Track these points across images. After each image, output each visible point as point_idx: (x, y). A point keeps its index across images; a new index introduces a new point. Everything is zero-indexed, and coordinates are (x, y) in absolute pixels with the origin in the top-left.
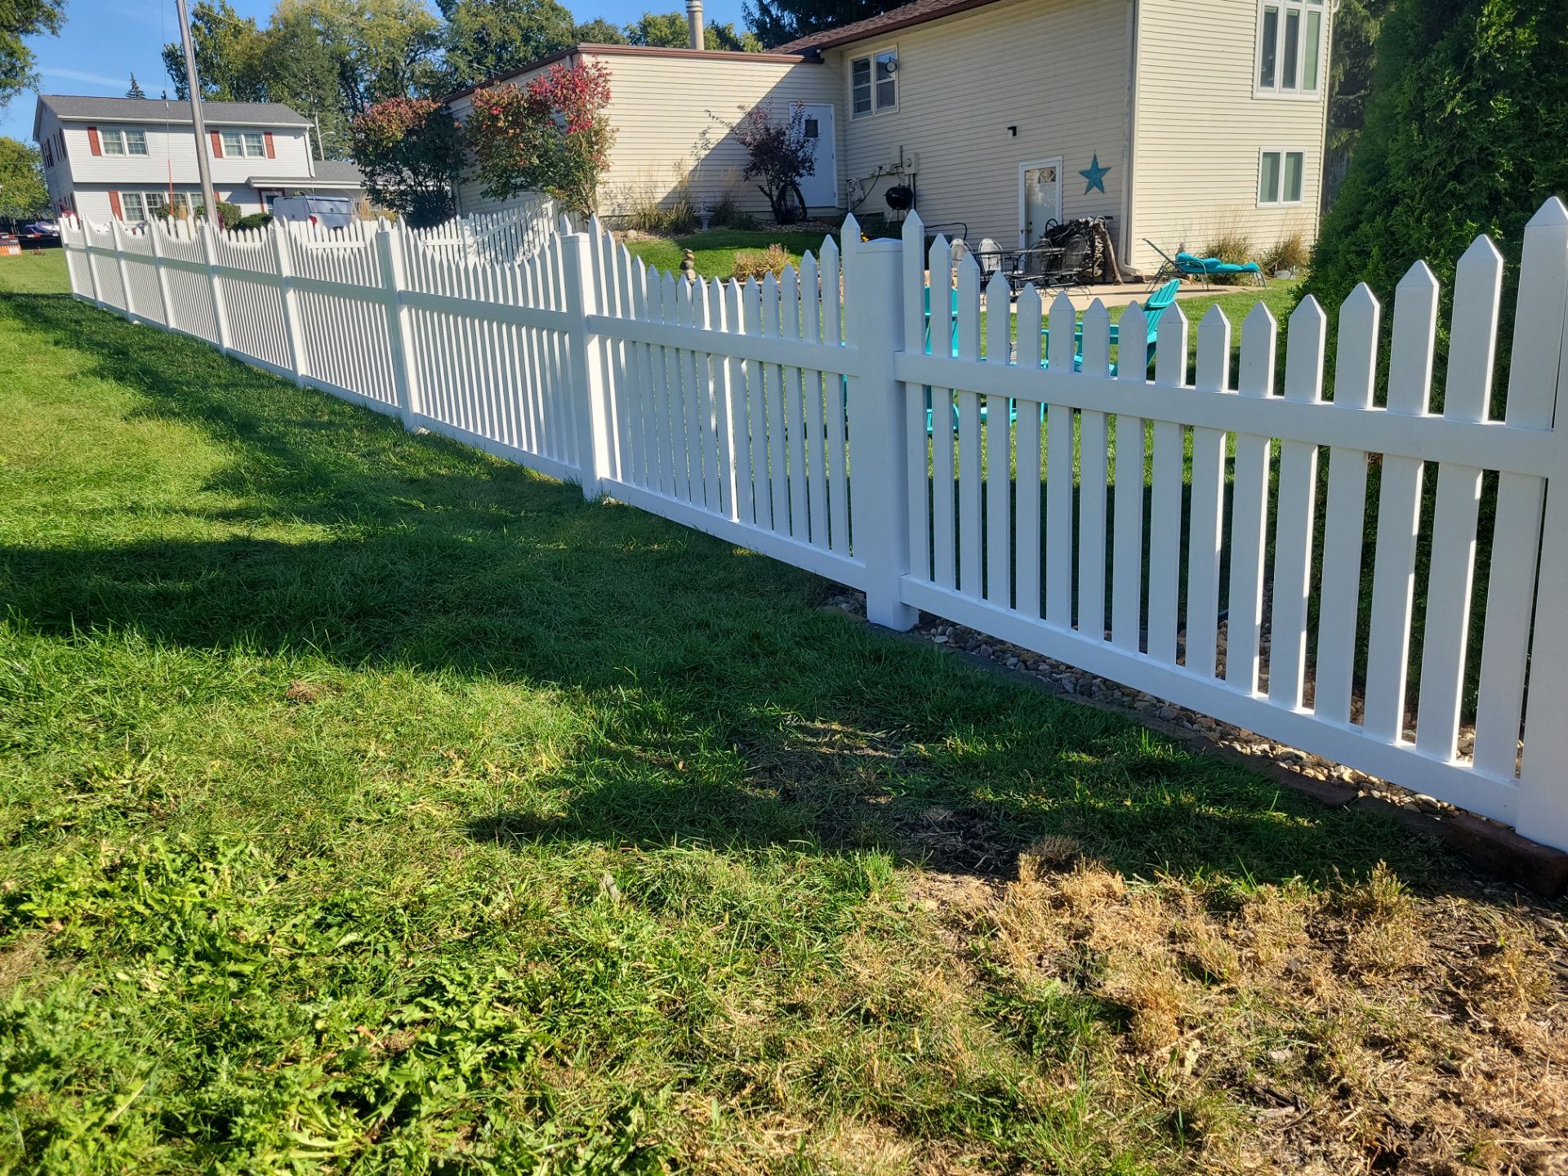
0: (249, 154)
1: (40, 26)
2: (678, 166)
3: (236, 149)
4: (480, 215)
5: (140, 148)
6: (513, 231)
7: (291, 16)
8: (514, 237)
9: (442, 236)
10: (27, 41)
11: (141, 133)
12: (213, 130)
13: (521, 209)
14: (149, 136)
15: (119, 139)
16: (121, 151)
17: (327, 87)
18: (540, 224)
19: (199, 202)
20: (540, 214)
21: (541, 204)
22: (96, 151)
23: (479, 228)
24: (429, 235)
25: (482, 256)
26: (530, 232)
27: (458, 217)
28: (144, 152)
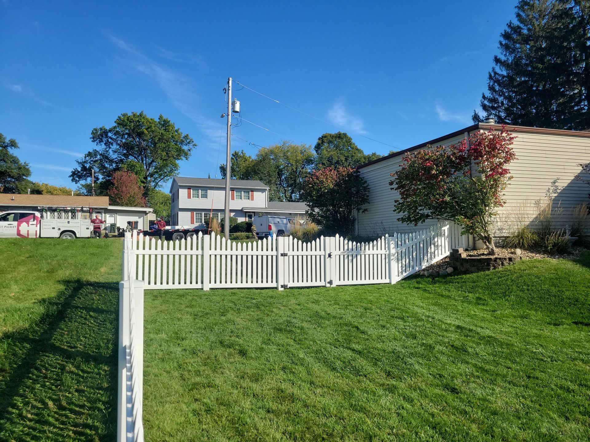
0: (244, 199)
1: (182, 157)
2: (537, 203)
3: (240, 197)
4: (401, 234)
5: (205, 196)
6: (421, 245)
7: (264, 153)
8: (422, 249)
9: (375, 248)
10: (177, 162)
11: (206, 190)
12: (232, 190)
13: (428, 230)
14: (209, 192)
15: (198, 192)
16: (198, 197)
17: (273, 177)
18: (439, 241)
19: (223, 216)
20: (439, 234)
21: (441, 227)
22: (189, 197)
23: (400, 243)
24: (367, 247)
25: (400, 262)
26: (433, 246)
27: (387, 235)
28: (206, 197)
